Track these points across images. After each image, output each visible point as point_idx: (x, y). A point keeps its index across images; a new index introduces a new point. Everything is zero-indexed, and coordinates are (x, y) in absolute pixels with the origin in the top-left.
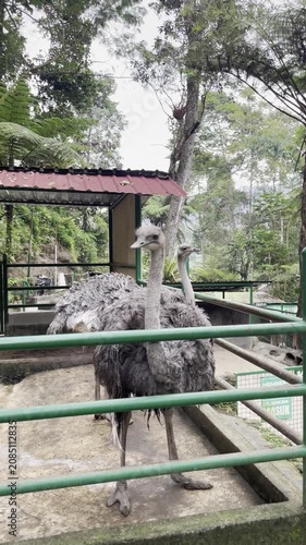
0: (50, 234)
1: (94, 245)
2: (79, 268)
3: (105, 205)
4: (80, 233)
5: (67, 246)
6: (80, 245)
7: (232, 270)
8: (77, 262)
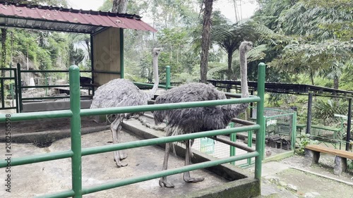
0: (19, 49)
1: (49, 58)
2: (40, 74)
3: (88, 33)
4: (40, 50)
5: (31, 58)
6: (40, 58)
7: (143, 76)
8: (38, 69)
